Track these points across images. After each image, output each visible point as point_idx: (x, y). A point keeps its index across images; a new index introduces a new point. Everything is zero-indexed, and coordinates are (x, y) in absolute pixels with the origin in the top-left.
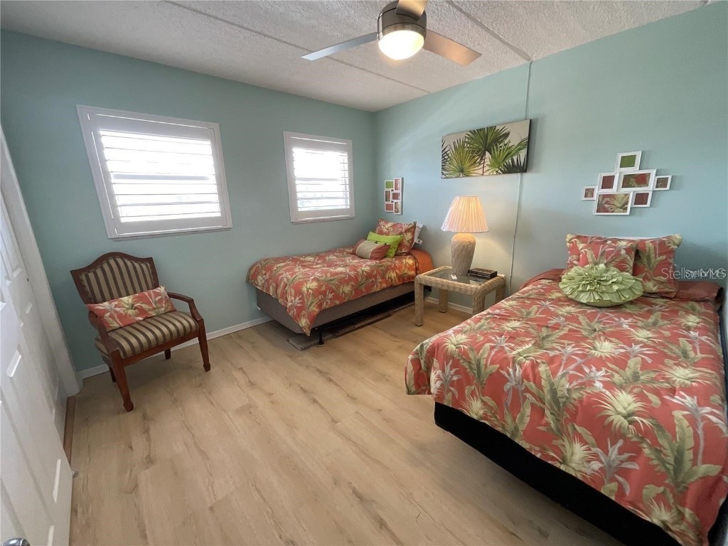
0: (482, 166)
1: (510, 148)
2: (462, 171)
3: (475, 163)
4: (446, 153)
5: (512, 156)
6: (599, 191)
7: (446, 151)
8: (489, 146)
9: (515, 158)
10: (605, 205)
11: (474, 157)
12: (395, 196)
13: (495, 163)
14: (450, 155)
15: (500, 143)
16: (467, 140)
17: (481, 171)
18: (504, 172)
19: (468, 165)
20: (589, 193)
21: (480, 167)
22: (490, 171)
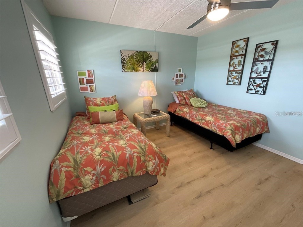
0: (143, 68)
1: (152, 62)
2: (134, 69)
3: (139, 66)
4: (124, 59)
5: (154, 65)
6: (175, 79)
7: (124, 58)
8: (145, 60)
9: (155, 66)
10: (177, 82)
11: (139, 63)
12: (91, 82)
13: (148, 67)
14: (126, 60)
15: (149, 59)
16: (135, 55)
17: (142, 70)
18: (152, 71)
19: (136, 66)
20: (173, 79)
21: (142, 68)
22: (146, 70)
